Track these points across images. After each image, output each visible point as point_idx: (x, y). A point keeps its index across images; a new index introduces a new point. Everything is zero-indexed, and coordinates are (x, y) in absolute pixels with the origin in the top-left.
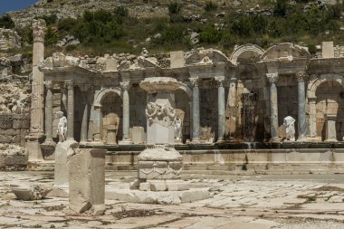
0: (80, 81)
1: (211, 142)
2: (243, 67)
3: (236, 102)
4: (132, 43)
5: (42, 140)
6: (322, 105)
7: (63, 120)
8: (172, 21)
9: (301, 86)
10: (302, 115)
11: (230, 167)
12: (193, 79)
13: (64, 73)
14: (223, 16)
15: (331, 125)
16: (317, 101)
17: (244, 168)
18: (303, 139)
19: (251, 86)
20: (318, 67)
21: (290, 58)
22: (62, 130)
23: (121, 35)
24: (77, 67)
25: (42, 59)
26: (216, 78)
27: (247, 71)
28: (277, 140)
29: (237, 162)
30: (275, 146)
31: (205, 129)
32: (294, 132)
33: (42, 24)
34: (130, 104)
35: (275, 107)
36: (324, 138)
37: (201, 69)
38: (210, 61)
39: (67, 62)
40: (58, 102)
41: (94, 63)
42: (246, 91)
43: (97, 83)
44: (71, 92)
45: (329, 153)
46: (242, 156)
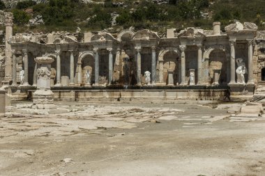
0: (32, 50)
1: (104, 85)
2: (124, 42)
3: (120, 63)
4: (77, 21)
5: (11, 83)
6: (167, 65)
7: (22, 72)
8: (105, 6)
9: (154, 54)
10: (153, 71)
11: (111, 99)
12: (95, 49)
13: (22, 45)
14: (137, 3)
15: (171, 76)
16: (164, 62)
17: (119, 100)
18: (154, 84)
19: (129, 53)
20: (165, 43)
21: (148, 38)
22: (22, 78)
23: (71, 16)
24: (29, 42)
25: (11, 36)
26: (108, 49)
27: (127, 45)
28: (139, 84)
29: (115, 97)
30: (138, 88)
31: (103, 78)
32: (150, 80)
33: (11, 15)
34: (61, 63)
35: (139, 66)
36: (167, 84)
37: (99, 44)
38: (104, 39)
39: (23, 39)
40: (21, 62)
41: (46, 37)
42: (126, 56)
43: (43, 50)
44: (26, 56)
45: (163, 92)
46: (118, 93)
